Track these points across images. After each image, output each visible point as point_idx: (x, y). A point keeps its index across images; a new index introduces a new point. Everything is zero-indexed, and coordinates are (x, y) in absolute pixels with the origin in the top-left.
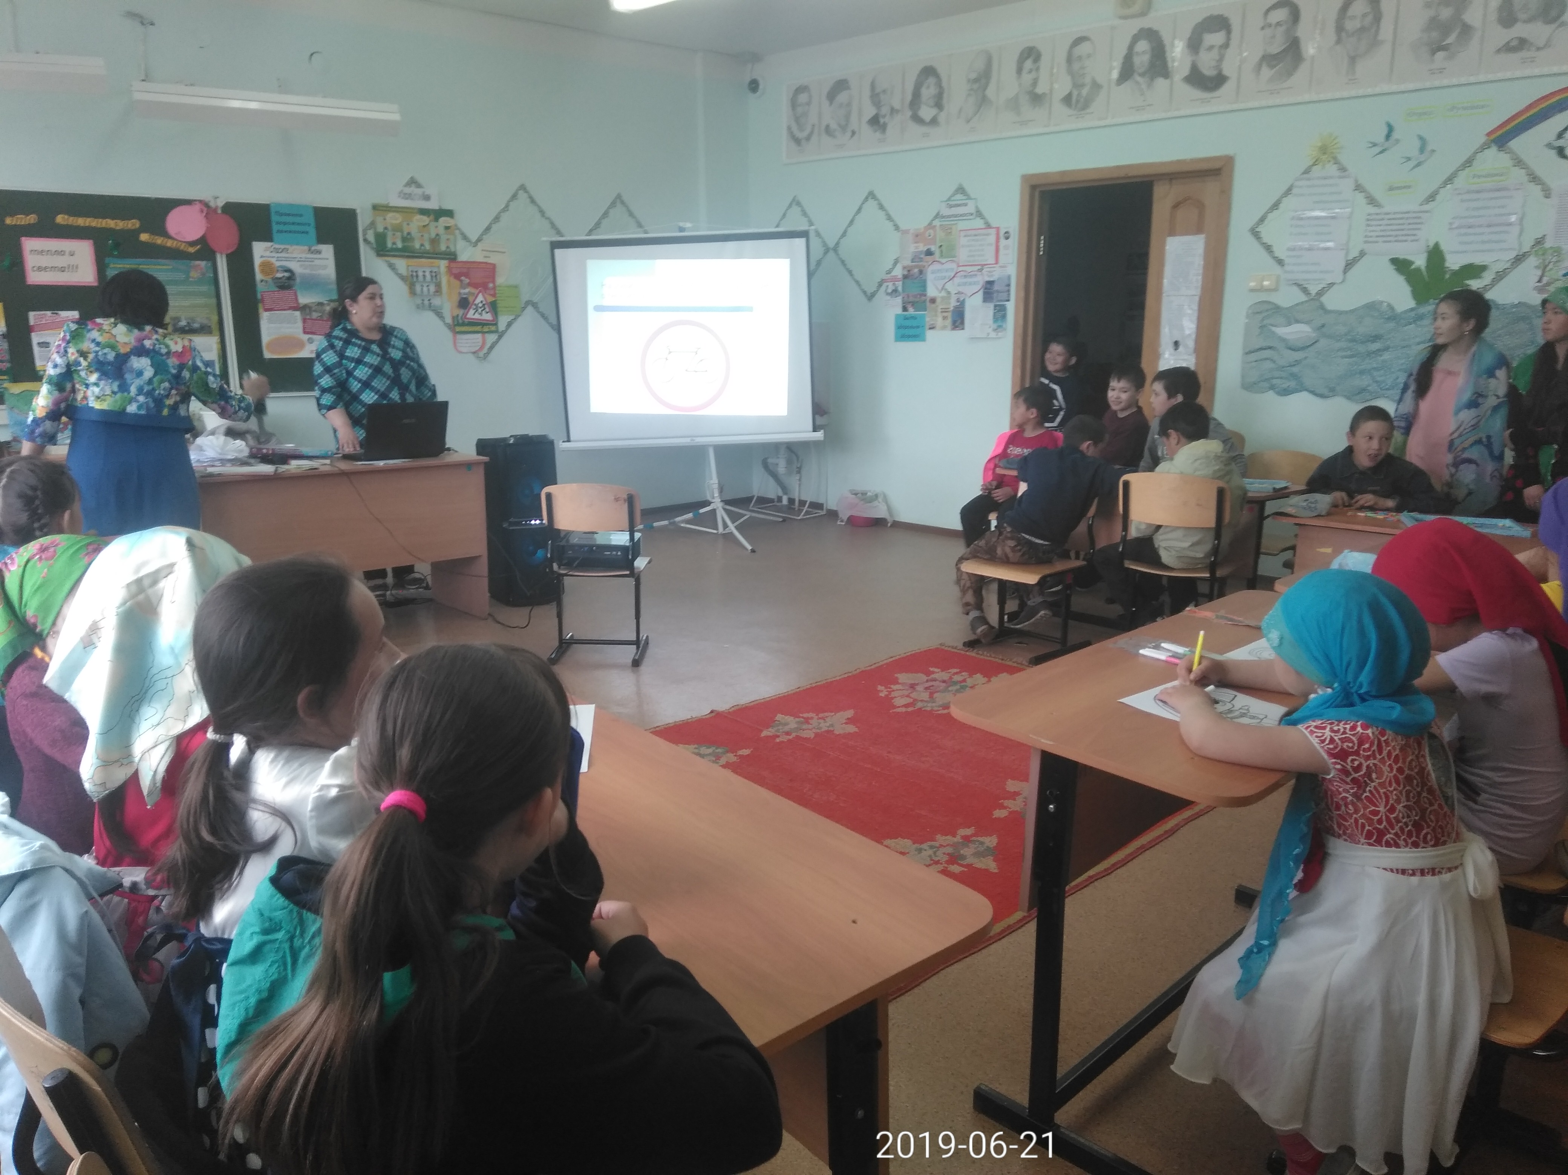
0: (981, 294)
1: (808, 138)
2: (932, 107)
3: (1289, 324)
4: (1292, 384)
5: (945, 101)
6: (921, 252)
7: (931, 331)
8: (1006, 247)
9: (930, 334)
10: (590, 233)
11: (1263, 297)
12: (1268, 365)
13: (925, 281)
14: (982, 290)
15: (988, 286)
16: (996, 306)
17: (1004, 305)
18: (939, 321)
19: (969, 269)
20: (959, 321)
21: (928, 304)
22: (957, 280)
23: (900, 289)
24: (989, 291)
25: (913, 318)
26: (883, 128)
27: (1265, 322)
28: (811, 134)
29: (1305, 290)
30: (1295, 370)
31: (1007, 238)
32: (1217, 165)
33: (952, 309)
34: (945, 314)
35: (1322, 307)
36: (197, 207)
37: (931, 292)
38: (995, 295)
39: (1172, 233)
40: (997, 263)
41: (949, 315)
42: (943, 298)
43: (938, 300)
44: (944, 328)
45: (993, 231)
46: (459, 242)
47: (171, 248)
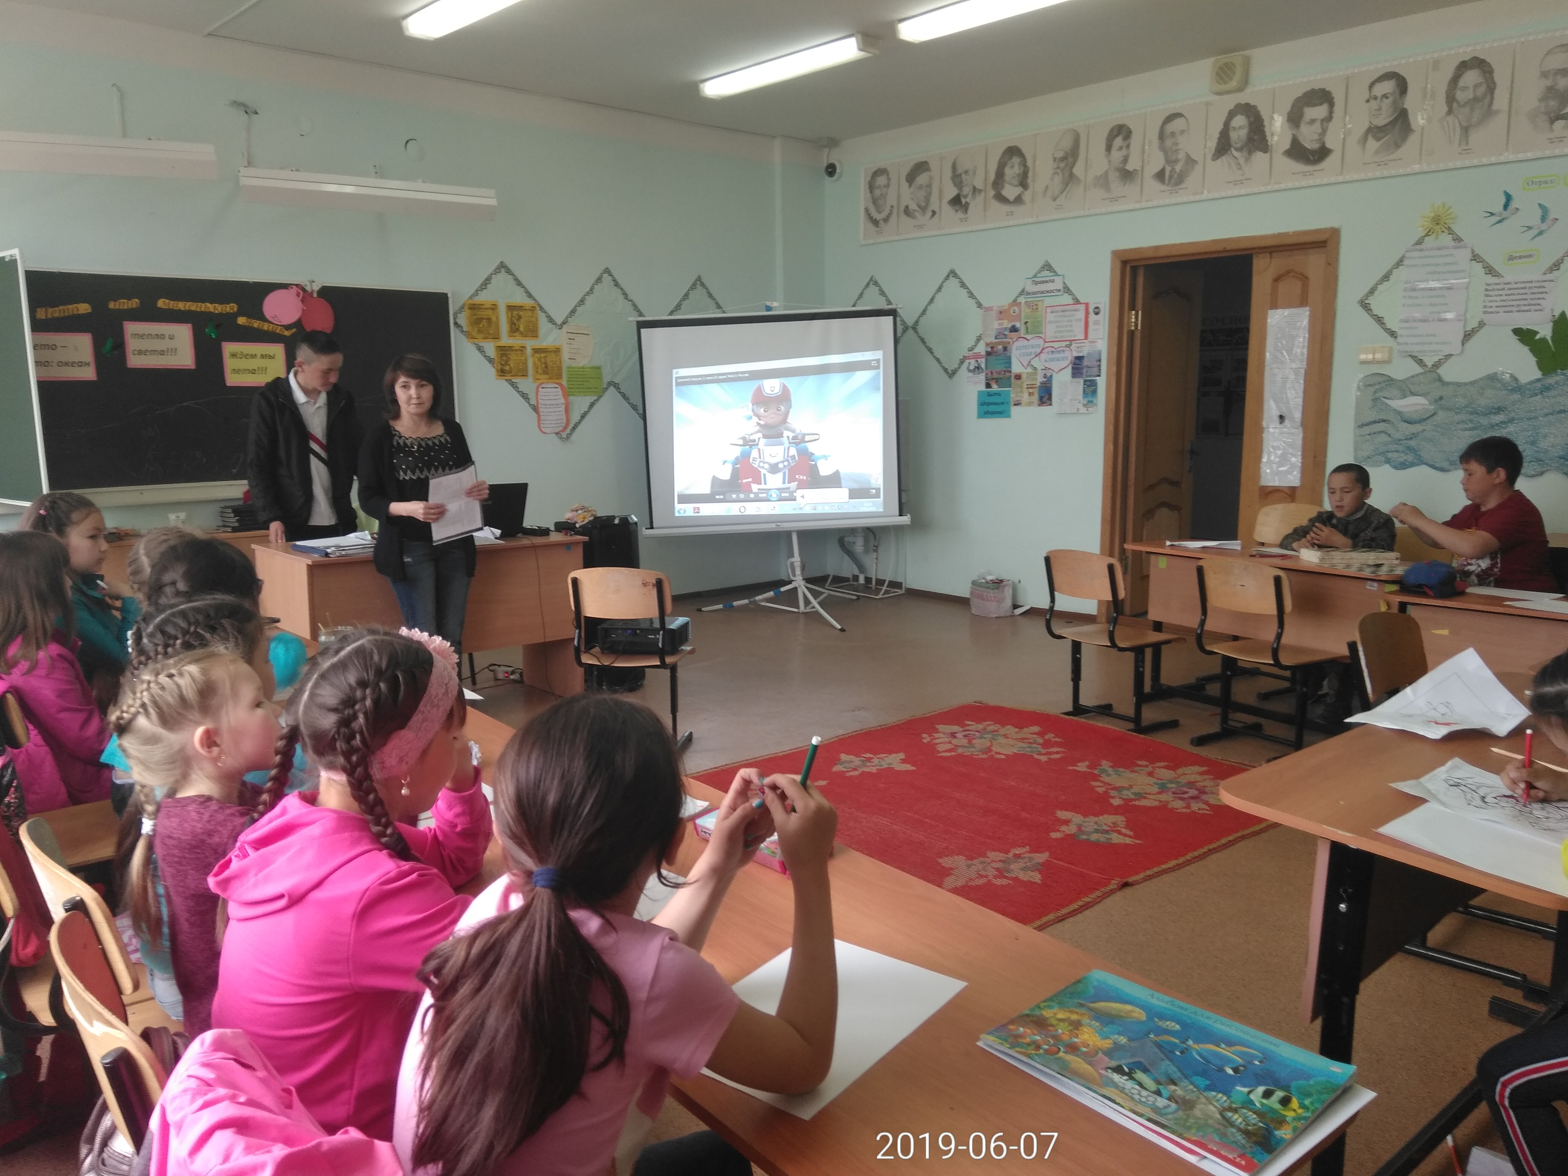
0: (1069, 370)
1: (886, 220)
2: (1017, 186)
3: (1404, 397)
4: (1410, 458)
5: (1030, 181)
6: (1006, 329)
7: (1016, 407)
8: (1096, 323)
9: (1014, 410)
10: (671, 313)
11: (1375, 369)
12: (1383, 438)
13: (1010, 358)
14: (1070, 368)
15: (1078, 362)
16: (1085, 381)
17: (1094, 380)
18: (1025, 397)
19: (1056, 345)
20: (1047, 397)
21: (1013, 379)
22: (1043, 356)
23: (983, 366)
24: (1078, 366)
25: (998, 394)
26: (965, 208)
27: (1379, 394)
28: (890, 215)
29: (1420, 362)
30: (1412, 443)
31: (1097, 314)
32: (1322, 237)
33: (1039, 384)
34: (1031, 390)
35: (1440, 379)
36: (295, 290)
37: (1016, 368)
38: (1085, 370)
39: (1274, 306)
40: (1086, 338)
41: (1036, 391)
42: (1029, 374)
43: (1024, 377)
44: (1030, 404)
45: (1082, 308)
46: (544, 325)
47: (267, 333)
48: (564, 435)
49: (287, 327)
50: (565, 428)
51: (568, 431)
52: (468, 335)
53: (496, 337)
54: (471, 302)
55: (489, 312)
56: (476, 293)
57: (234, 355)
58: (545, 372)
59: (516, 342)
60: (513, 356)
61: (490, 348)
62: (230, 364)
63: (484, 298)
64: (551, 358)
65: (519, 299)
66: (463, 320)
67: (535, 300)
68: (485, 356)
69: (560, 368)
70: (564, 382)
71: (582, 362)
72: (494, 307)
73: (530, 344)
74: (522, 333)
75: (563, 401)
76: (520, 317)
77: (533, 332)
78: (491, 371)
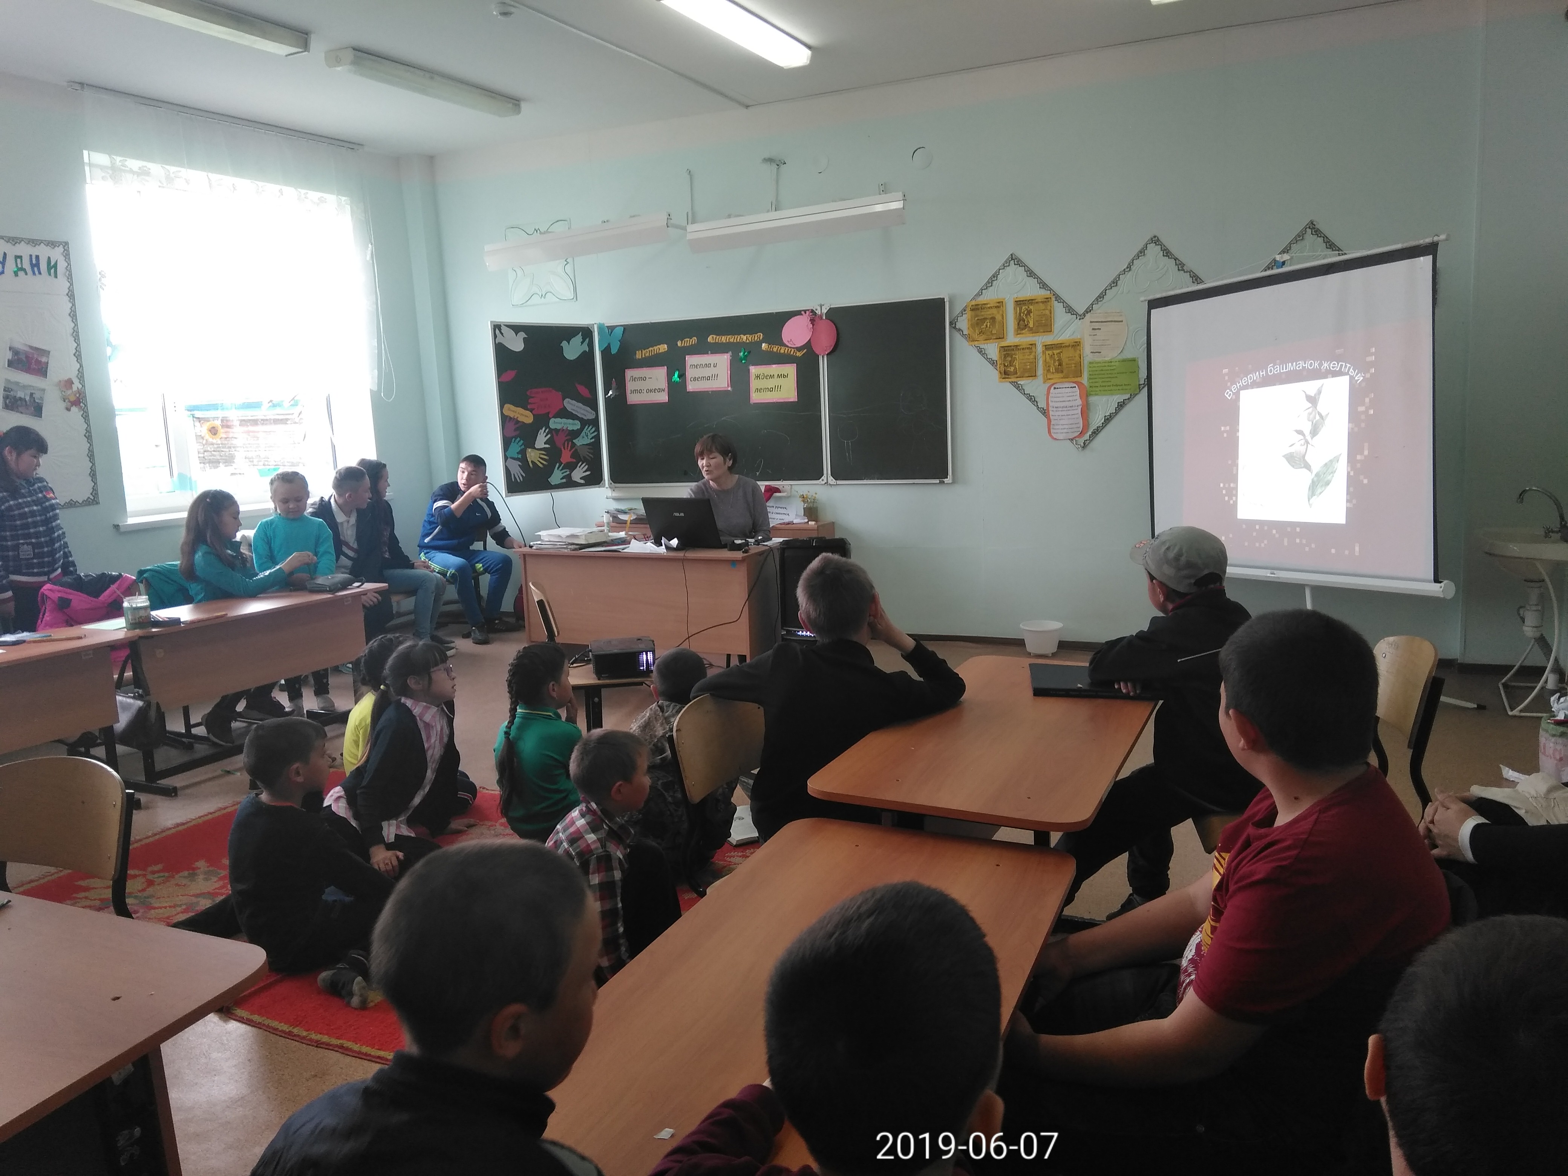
36: (807, 315)
46: (1060, 316)
47: (784, 354)
48: (1081, 441)
49: (799, 349)
50: (1082, 433)
51: (1087, 437)
52: (969, 338)
53: (1001, 337)
54: (973, 303)
55: (994, 311)
56: (980, 293)
57: (758, 377)
58: (1058, 371)
59: (1025, 339)
60: (1019, 356)
61: (993, 350)
62: (754, 384)
63: (989, 296)
64: (1066, 355)
65: (1031, 290)
66: (963, 323)
67: (1051, 290)
68: (987, 359)
69: (1079, 366)
70: (1085, 379)
71: (1109, 355)
72: (1000, 305)
73: (1041, 340)
74: (1031, 330)
75: (1079, 402)
76: (1029, 312)
77: (1046, 326)
78: (994, 374)
